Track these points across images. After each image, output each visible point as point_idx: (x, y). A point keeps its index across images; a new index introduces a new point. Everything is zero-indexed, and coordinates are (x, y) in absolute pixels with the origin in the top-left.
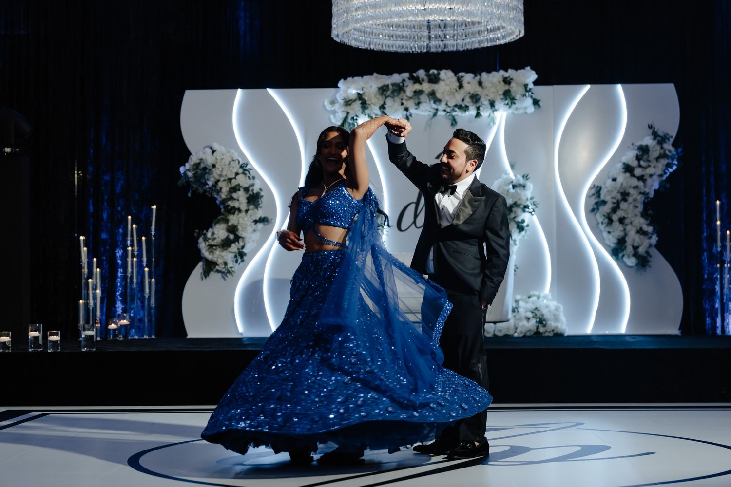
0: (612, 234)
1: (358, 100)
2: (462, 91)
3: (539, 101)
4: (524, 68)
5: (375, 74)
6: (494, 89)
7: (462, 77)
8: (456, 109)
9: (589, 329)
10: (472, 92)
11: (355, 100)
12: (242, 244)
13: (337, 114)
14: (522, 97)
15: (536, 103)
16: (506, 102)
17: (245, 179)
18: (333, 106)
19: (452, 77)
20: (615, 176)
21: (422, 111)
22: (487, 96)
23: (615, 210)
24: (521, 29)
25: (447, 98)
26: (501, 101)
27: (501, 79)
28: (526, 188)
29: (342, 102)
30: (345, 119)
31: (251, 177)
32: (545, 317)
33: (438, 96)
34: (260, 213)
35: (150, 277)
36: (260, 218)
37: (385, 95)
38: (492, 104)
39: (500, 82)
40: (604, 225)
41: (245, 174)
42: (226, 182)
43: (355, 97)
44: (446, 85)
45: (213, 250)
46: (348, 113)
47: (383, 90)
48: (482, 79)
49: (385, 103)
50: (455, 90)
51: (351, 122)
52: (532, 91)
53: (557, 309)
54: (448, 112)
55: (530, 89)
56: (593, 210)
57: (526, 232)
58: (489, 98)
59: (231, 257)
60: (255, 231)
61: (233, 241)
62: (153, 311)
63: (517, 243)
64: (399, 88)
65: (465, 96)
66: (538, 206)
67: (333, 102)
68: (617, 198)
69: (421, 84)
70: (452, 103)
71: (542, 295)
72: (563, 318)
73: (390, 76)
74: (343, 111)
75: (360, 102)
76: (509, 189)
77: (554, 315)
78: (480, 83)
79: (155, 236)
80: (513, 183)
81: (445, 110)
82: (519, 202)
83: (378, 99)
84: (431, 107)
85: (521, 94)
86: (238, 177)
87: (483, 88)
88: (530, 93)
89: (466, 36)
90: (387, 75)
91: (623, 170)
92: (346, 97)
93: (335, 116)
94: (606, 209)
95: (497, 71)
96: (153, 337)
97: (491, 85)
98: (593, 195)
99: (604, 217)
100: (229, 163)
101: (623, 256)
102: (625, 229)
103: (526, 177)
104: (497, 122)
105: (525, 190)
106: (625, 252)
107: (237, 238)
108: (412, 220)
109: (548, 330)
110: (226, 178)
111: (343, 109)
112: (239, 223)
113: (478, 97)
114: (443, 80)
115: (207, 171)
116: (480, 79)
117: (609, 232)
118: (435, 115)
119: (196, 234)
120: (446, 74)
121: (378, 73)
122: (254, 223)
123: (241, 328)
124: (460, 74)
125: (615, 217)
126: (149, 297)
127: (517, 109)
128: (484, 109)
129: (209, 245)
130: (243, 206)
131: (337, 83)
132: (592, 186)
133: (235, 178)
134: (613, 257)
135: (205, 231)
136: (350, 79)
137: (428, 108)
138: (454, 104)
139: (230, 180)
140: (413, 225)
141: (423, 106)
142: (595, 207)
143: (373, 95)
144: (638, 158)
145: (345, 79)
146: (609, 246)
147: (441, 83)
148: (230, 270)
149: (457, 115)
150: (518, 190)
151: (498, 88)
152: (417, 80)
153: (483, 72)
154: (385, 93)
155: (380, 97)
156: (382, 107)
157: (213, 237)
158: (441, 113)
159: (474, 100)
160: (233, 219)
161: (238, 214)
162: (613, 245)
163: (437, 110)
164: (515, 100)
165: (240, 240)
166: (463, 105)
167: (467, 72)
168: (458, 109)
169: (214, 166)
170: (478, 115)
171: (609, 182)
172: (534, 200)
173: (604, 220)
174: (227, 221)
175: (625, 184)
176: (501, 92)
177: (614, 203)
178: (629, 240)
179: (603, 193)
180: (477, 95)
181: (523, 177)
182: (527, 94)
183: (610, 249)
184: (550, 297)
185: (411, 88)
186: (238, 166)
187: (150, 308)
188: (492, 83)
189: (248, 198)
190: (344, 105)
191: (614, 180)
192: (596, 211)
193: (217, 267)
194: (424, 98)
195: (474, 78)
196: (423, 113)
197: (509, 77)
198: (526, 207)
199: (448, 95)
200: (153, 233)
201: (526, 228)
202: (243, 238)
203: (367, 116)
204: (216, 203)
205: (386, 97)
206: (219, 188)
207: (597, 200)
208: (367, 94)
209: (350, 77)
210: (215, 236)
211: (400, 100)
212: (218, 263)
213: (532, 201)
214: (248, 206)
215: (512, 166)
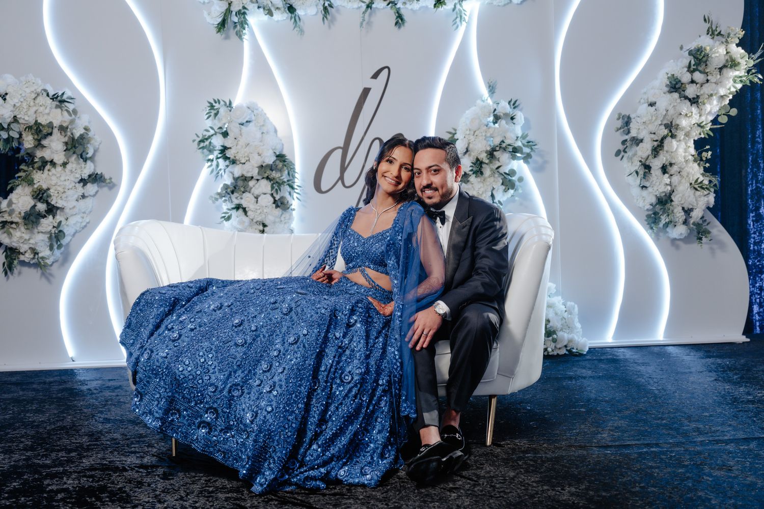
0: (650, 189)
9: (608, 337)
12: (59, 218)
17: (62, 115)
20: (652, 100)
23: (657, 150)
28: (515, 121)
30: (227, 14)
31: (72, 110)
34: (88, 169)
36: (90, 176)
40: (641, 176)
41: (60, 107)
45: (11, 230)
46: (230, 4)
51: (236, 19)
54: (390, 3)
56: (619, 152)
57: (516, 190)
59: (44, 241)
60: (83, 197)
61: (45, 215)
68: (659, 134)
72: (577, 324)
76: (488, 123)
77: (565, 320)
80: (495, 114)
82: (505, 143)
91: (666, 89)
93: (209, 12)
94: (645, 149)
98: (618, 129)
101: (668, 223)
102: (670, 182)
103: (514, 104)
104: (466, 18)
105: (513, 123)
106: (670, 218)
107: (52, 210)
108: (338, 175)
109: (559, 346)
112: (50, 184)
117: (644, 188)
118: (369, 6)
122: (80, 184)
123: (71, 351)
125: (656, 164)
130: (59, 158)
140: (340, 182)
142: (621, 147)
144: (690, 69)
146: (641, 209)
148: (43, 262)
149: (404, 8)
150: (503, 124)
157: (10, 208)
158: (379, 5)
160: (41, 179)
161: (50, 171)
162: (647, 207)
165: (57, 212)
171: (644, 109)
172: (528, 139)
173: (639, 168)
174: (31, 182)
177: (655, 141)
178: (676, 198)
179: (634, 126)
181: (509, 103)
189: (66, 143)
191: (652, 104)
192: (622, 153)
193: (22, 258)
196: (350, 5)
198: (517, 150)
201: (517, 183)
202: (61, 209)
203: (262, 9)
207: (623, 138)
210: (13, 207)
212: (22, 250)
213: (525, 142)
214: (68, 157)
215: (492, 89)
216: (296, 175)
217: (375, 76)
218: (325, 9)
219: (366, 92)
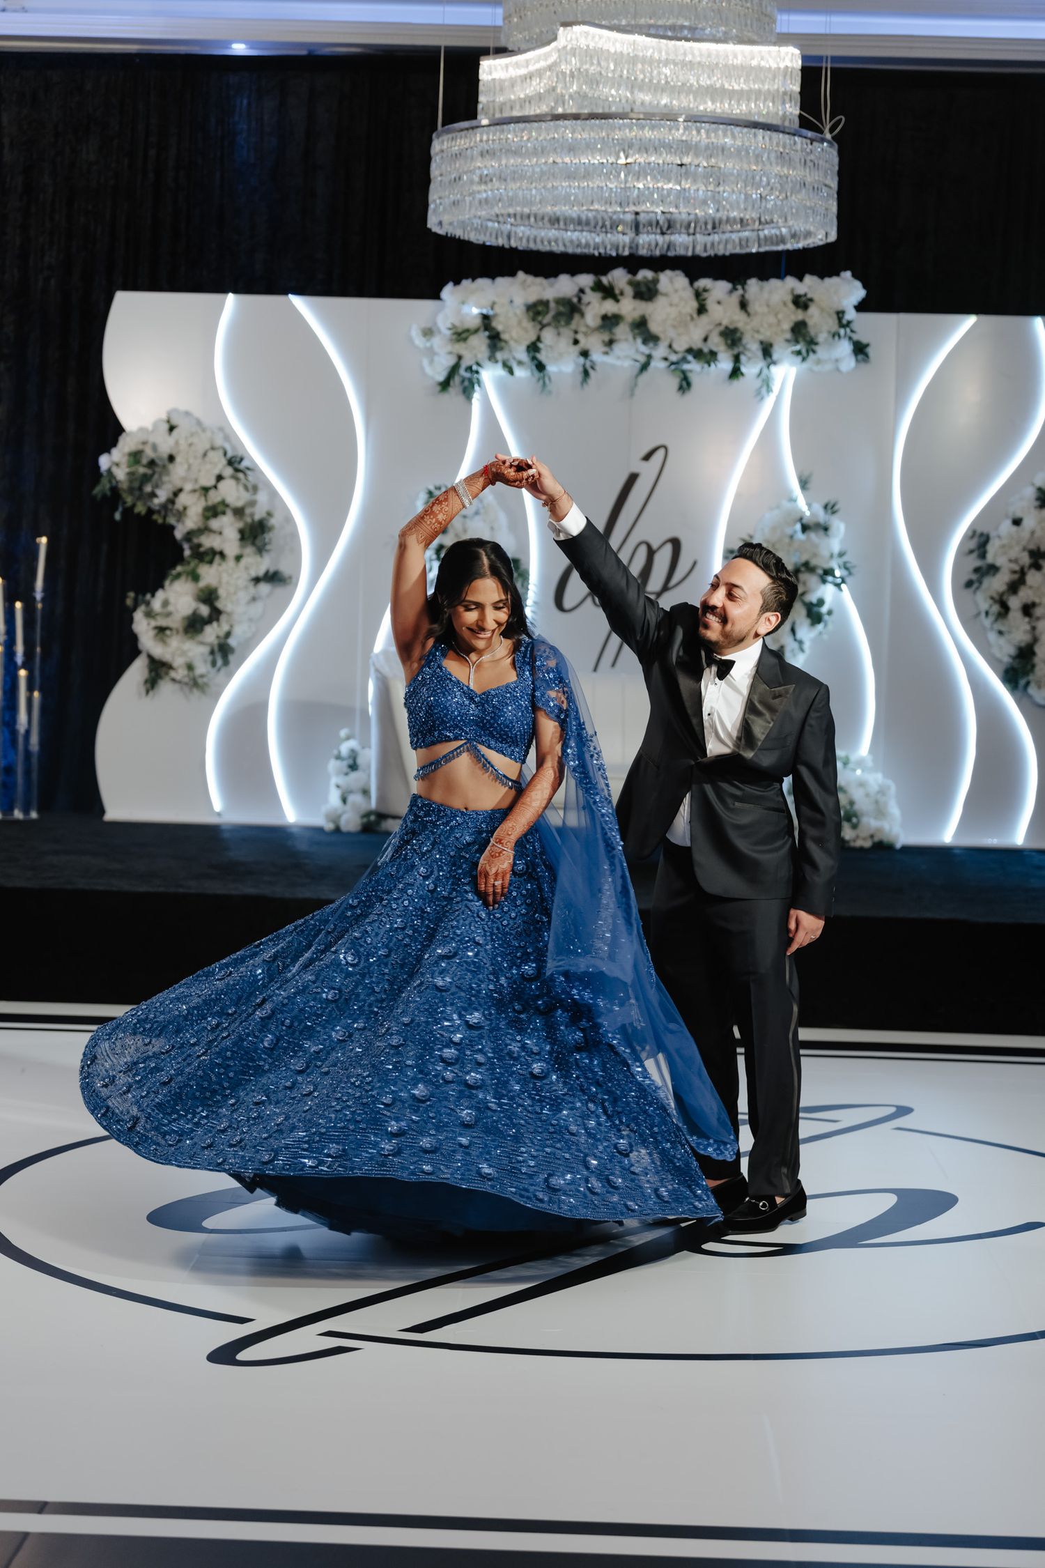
0: (1008, 636)
1: (482, 329)
2: (704, 318)
3: (867, 345)
4: (838, 274)
5: (521, 274)
6: (772, 319)
7: (705, 290)
8: (690, 358)
9: (948, 834)
10: (725, 322)
11: (476, 331)
12: (225, 626)
13: (436, 359)
14: (831, 339)
15: (860, 350)
16: (798, 347)
17: (238, 490)
18: (428, 340)
19: (684, 289)
20: (1019, 514)
21: (619, 358)
22: (758, 332)
23: (1014, 587)
24: (829, 230)
25: (671, 333)
26: (786, 344)
27: (789, 298)
28: (830, 532)
29: (448, 333)
30: (454, 370)
31: (250, 487)
32: (856, 807)
33: (654, 327)
34: (262, 565)
35: (30, 689)
36: (267, 572)
37: (540, 323)
38: (767, 350)
39: (785, 304)
40: (991, 618)
41: (237, 479)
42: (197, 495)
43: (477, 322)
44: (671, 305)
45: (166, 638)
46: (460, 358)
47: (536, 310)
48: (747, 296)
49: (539, 339)
50: (689, 318)
51: (465, 377)
52: (853, 326)
53: (882, 791)
54: (673, 363)
55: (849, 323)
56: (970, 582)
57: (826, 625)
58: (761, 337)
59: (202, 654)
60: (254, 599)
61: (209, 621)
62: (35, 761)
63: (807, 646)
64: (570, 309)
65: (711, 331)
66: (852, 571)
67: (428, 333)
68: (1021, 563)
69: (617, 301)
70: (681, 346)
71: (853, 758)
72: (894, 810)
73: (552, 280)
74: (450, 353)
75: (487, 333)
76: (795, 532)
77: (877, 802)
78: (743, 305)
79: (43, 600)
80: (804, 521)
81: (666, 359)
82: (813, 562)
83: (526, 330)
84: (637, 351)
85: (829, 332)
86: (221, 485)
87: (749, 314)
88: (848, 330)
89: (714, 228)
90: (547, 276)
91: (1037, 503)
92: (457, 324)
93: (431, 362)
94: (998, 583)
95: (780, 276)
96: (34, 815)
97: (765, 310)
98: (971, 552)
99: (991, 602)
100: (205, 455)
101: (1028, 684)
102: (1034, 628)
103: (830, 508)
104: (776, 387)
105: (827, 535)
106: (1031, 677)
107: (216, 614)
109: (862, 835)
110: (197, 487)
111: (449, 348)
112: (220, 582)
113: (738, 335)
114: (666, 295)
115: (157, 469)
116: (743, 296)
117: (1001, 633)
118: (645, 367)
119: (129, 602)
120: (671, 281)
121: (527, 272)
122: (253, 583)
123: (217, 804)
124: (703, 283)
126: (28, 732)
127: (819, 362)
128: (749, 359)
129: (156, 628)
130: (232, 547)
131: (440, 290)
132: (970, 534)
133: (215, 487)
134: (1007, 685)
135: (148, 596)
136: (466, 283)
137: (632, 353)
138: (685, 346)
139: (206, 490)
141: (618, 348)
142: (974, 577)
143: (514, 321)
145: (457, 282)
146: (1000, 661)
147: (660, 302)
148: (200, 681)
149: (691, 371)
150: (813, 535)
151: (780, 316)
152: (609, 293)
153: (750, 277)
154: (540, 318)
155: (528, 325)
156: (533, 348)
157: (165, 611)
158: (658, 365)
159: (729, 342)
160: (210, 574)
161: (220, 565)
162: (1007, 660)
163: (649, 357)
164: (816, 344)
165: (223, 618)
166: (706, 350)
167: (716, 277)
168: (695, 357)
169: (171, 458)
170: (736, 373)
171: (1006, 527)
172: (846, 558)
173: (991, 606)
174: (195, 577)
175: (1038, 533)
176: (787, 326)
177: (1014, 572)
179: (992, 549)
180: (735, 330)
181: (826, 507)
182: (842, 331)
183: (1002, 668)
184: (870, 763)
185: (596, 307)
186: (224, 462)
187: (28, 754)
188: (768, 306)
189: (241, 532)
190: (451, 340)
191: (1017, 522)
192: (976, 585)
193: (173, 674)
194: (622, 331)
195: (731, 292)
196: (618, 363)
197: (805, 295)
198: (829, 572)
199: (674, 327)
200: (39, 595)
201: (826, 617)
202: (229, 614)
203: (500, 365)
204: (173, 537)
205: (543, 326)
206: (181, 508)
207: (978, 563)
208: (501, 319)
209: (467, 278)
210: (170, 608)
211: (571, 334)
212: (175, 665)
213: (841, 561)
214: (242, 547)
215: (804, 484)
216: (530, 587)
217: (647, 457)
218: (586, 373)
219: (633, 478)
